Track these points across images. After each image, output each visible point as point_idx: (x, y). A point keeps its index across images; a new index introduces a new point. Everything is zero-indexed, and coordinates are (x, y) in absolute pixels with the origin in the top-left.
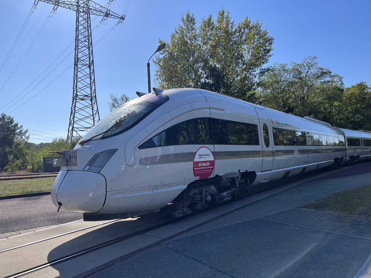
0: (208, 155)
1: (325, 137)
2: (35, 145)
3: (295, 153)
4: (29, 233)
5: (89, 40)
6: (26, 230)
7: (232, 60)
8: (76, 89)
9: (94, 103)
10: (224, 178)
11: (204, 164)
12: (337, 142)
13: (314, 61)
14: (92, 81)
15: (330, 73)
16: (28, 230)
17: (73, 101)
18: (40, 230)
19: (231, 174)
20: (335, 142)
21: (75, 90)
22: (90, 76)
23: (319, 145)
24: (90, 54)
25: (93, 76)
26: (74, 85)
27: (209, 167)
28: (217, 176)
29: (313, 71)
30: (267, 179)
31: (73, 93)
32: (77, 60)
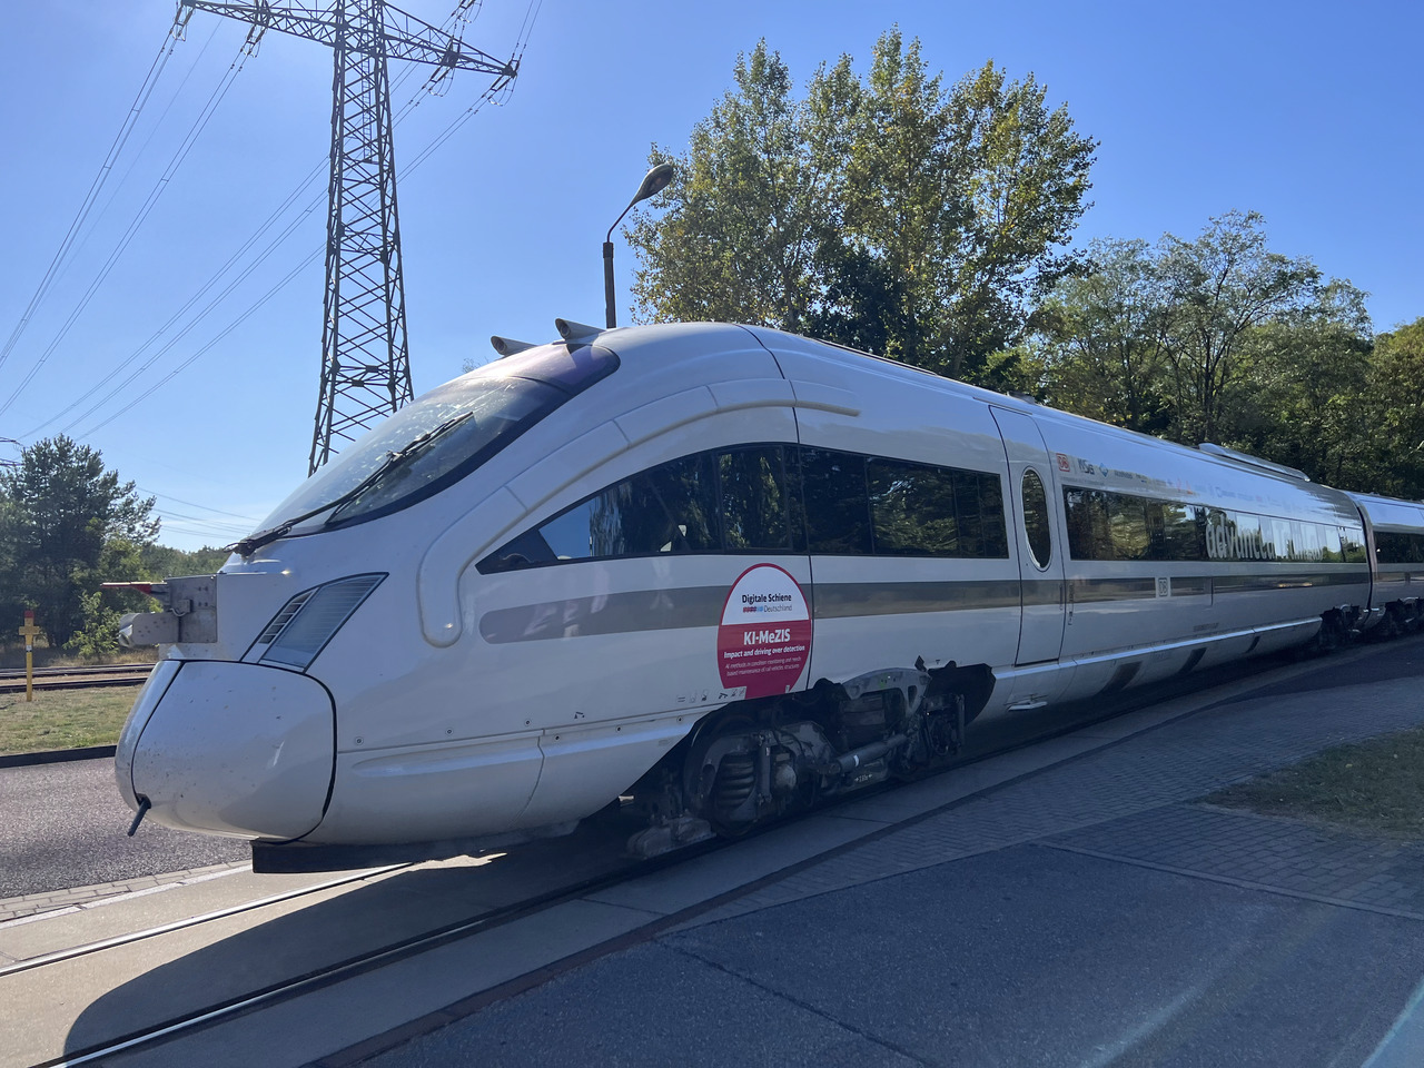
0: (782, 598)
1: (1286, 524)
2: (183, 555)
3: (1157, 592)
4: (163, 888)
5: (381, 155)
6: (149, 878)
7: (931, 229)
8: (332, 342)
9: (403, 397)
10: (852, 694)
11: (765, 637)
12: (1335, 548)
13: (1249, 230)
14: (395, 313)
15: (1315, 276)
16: (158, 876)
17: (323, 391)
18: (201, 879)
19: (881, 675)
20: (1325, 549)
21: (331, 348)
22: (387, 295)
23: (1258, 557)
24: (387, 210)
25: (397, 292)
26: (326, 327)
27: (787, 649)
28: (823, 684)
29: (1247, 267)
30: (1041, 698)
31: (324, 361)
32: (337, 232)
